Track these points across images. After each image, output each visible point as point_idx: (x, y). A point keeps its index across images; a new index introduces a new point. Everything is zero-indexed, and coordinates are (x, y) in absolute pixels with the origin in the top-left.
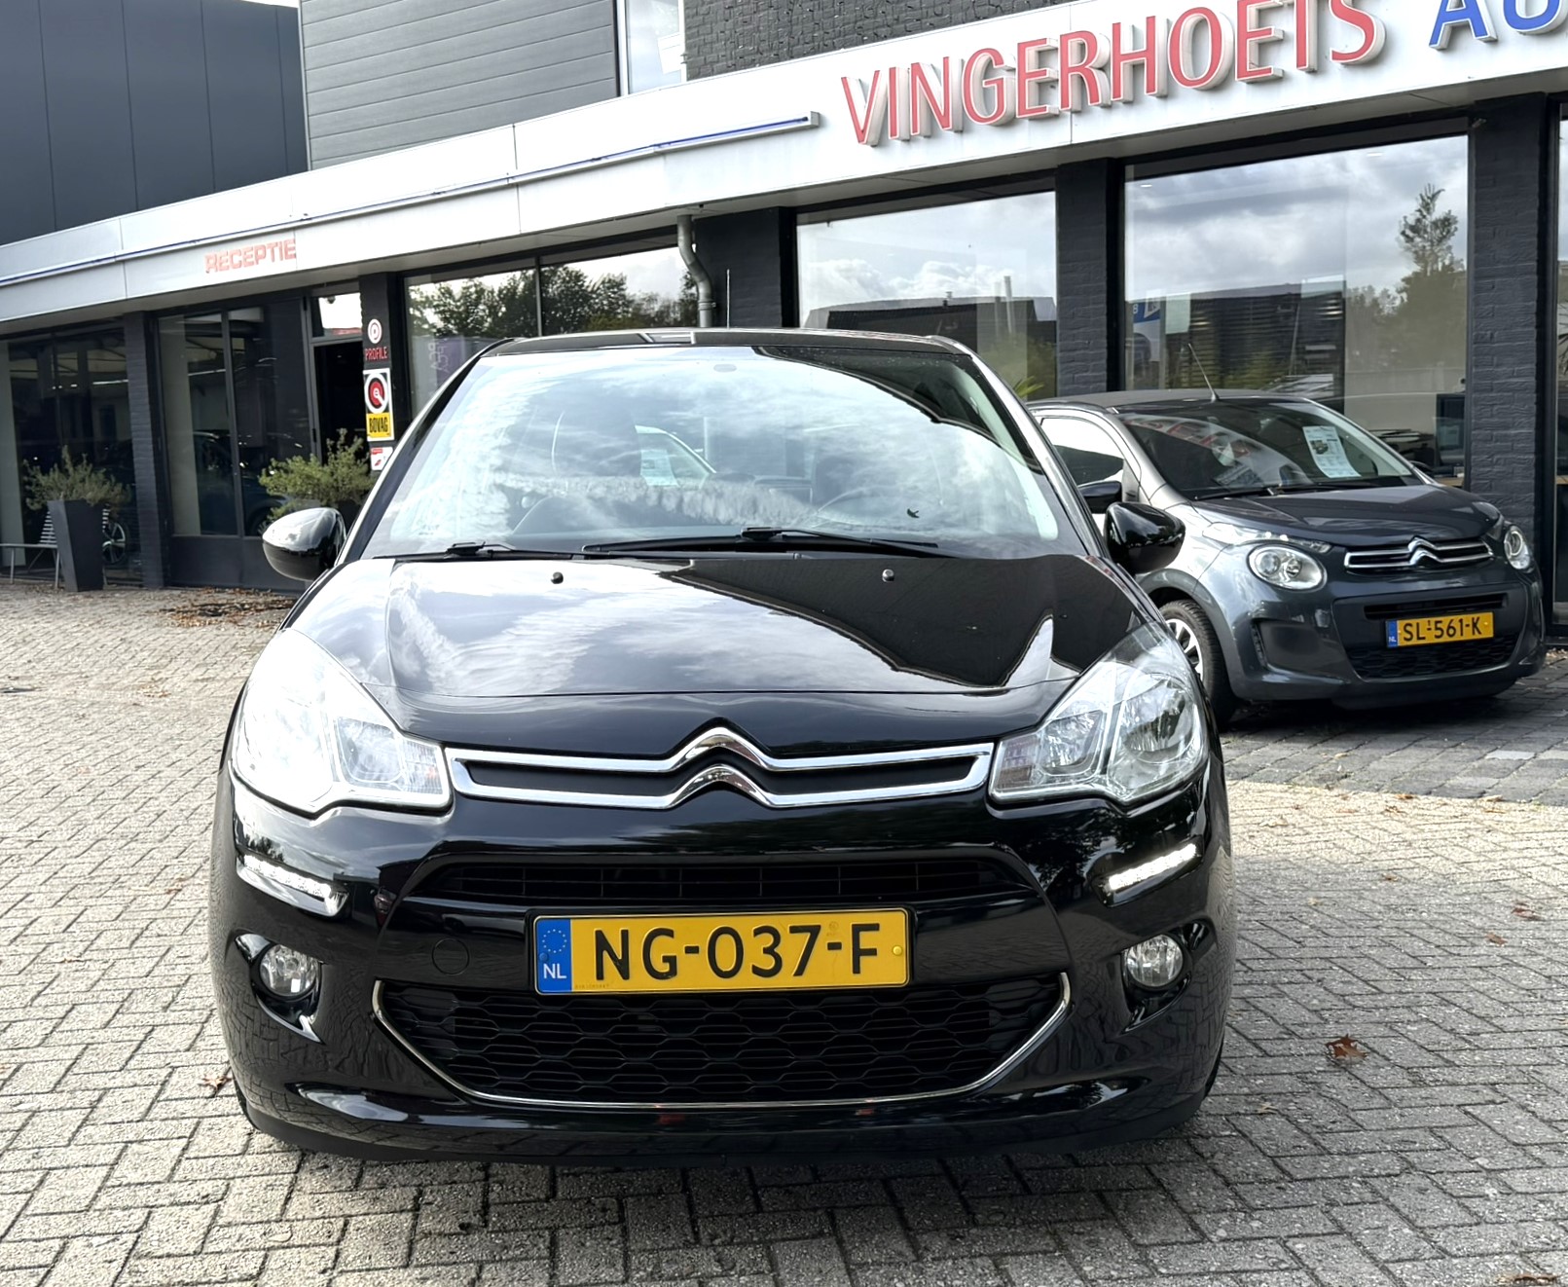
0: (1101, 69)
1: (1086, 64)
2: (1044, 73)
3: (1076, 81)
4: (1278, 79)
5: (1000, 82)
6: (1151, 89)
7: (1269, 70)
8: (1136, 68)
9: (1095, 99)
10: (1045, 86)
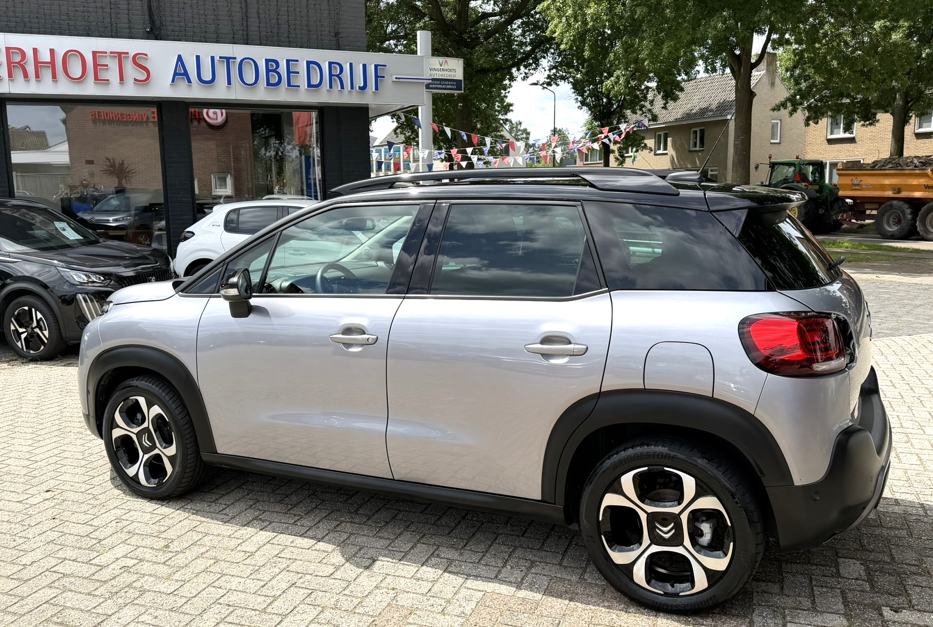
1: (20, 61)
6: (54, 77)
7: (108, 80)
9: (26, 77)
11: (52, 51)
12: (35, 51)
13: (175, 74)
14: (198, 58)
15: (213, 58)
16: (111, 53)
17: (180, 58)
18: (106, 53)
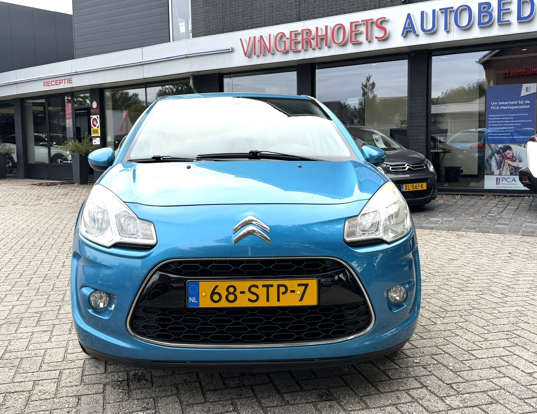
0: (312, 39)
1: (309, 37)
2: (297, 39)
3: (306, 42)
4: (360, 43)
5: (285, 42)
6: (326, 45)
7: (358, 41)
8: (322, 39)
9: (311, 47)
10: (297, 43)
11: (326, 27)
12: (317, 28)
13: (405, 28)
14: (422, 13)
15: (434, 11)
16: (362, 21)
17: (409, 16)
18: (358, 22)
